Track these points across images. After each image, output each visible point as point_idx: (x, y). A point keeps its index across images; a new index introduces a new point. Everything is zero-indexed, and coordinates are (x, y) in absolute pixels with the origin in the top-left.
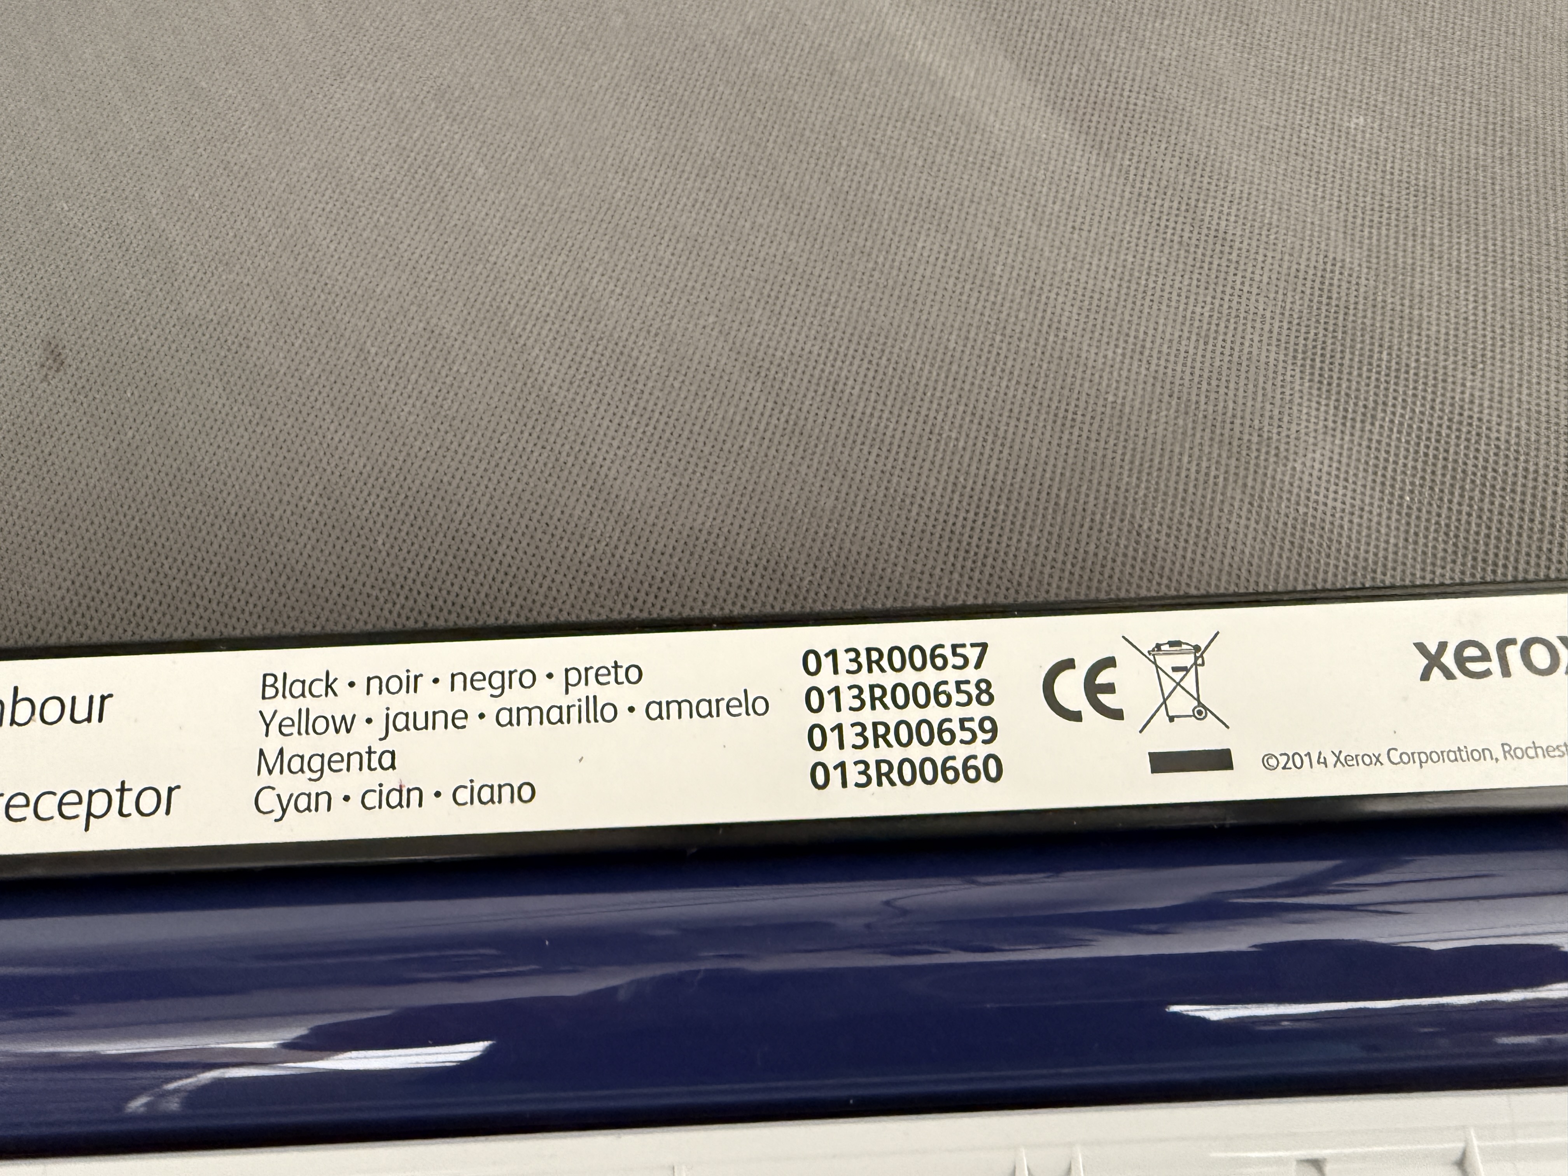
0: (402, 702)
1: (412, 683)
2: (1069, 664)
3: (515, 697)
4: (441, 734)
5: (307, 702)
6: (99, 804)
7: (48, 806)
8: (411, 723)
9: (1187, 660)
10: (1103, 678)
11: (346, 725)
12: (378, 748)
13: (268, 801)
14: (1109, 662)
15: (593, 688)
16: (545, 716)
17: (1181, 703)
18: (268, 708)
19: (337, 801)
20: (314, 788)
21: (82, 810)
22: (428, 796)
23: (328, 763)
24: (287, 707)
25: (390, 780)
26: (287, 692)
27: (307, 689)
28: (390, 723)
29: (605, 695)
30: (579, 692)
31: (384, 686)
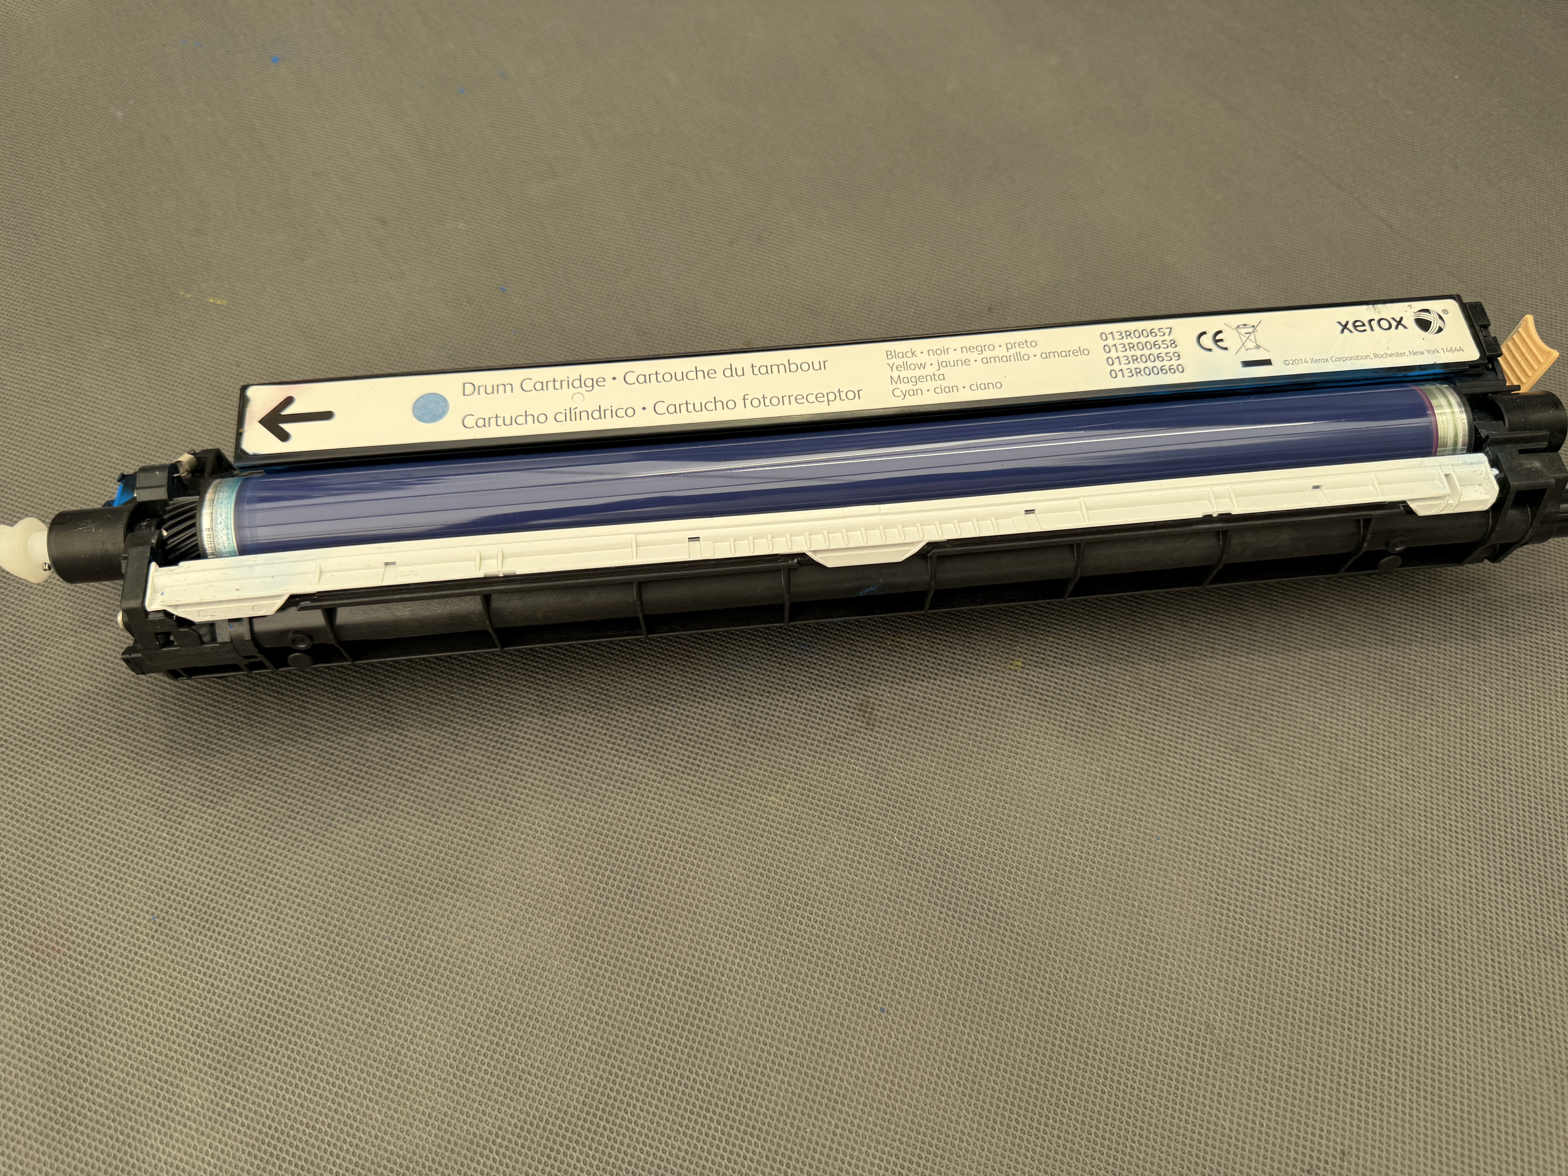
0: (942, 358)
1: (946, 351)
2: (1204, 333)
3: (987, 354)
4: (960, 367)
5: (905, 359)
6: (831, 397)
7: (812, 398)
8: (947, 364)
9: (1251, 330)
10: (1218, 337)
11: (923, 366)
12: (937, 373)
13: (897, 393)
14: (1220, 332)
15: (1018, 349)
16: (1001, 359)
17: (1250, 344)
18: (891, 362)
19: (924, 391)
20: (915, 388)
21: (825, 399)
22: (960, 388)
23: (918, 379)
24: (898, 362)
25: (944, 384)
26: (896, 356)
27: (904, 355)
28: (940, 365)
29: (1024, 351)
30: (1013, 351)
31: (935, 352)
